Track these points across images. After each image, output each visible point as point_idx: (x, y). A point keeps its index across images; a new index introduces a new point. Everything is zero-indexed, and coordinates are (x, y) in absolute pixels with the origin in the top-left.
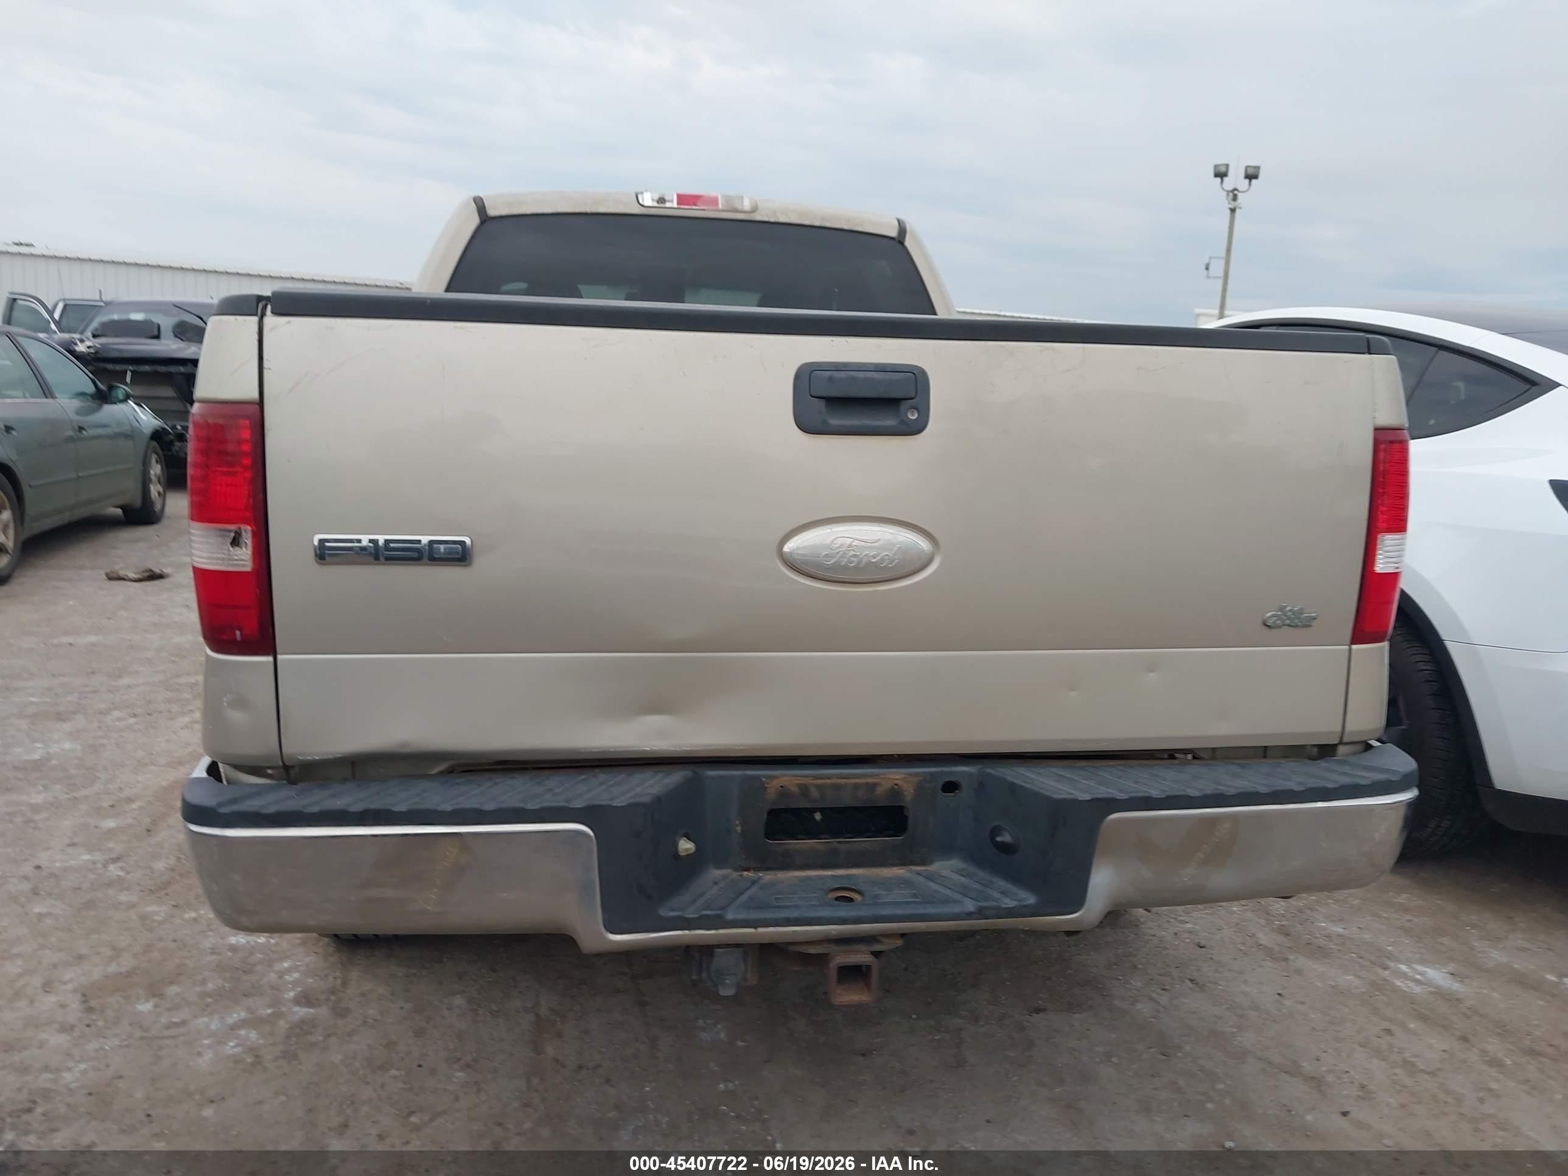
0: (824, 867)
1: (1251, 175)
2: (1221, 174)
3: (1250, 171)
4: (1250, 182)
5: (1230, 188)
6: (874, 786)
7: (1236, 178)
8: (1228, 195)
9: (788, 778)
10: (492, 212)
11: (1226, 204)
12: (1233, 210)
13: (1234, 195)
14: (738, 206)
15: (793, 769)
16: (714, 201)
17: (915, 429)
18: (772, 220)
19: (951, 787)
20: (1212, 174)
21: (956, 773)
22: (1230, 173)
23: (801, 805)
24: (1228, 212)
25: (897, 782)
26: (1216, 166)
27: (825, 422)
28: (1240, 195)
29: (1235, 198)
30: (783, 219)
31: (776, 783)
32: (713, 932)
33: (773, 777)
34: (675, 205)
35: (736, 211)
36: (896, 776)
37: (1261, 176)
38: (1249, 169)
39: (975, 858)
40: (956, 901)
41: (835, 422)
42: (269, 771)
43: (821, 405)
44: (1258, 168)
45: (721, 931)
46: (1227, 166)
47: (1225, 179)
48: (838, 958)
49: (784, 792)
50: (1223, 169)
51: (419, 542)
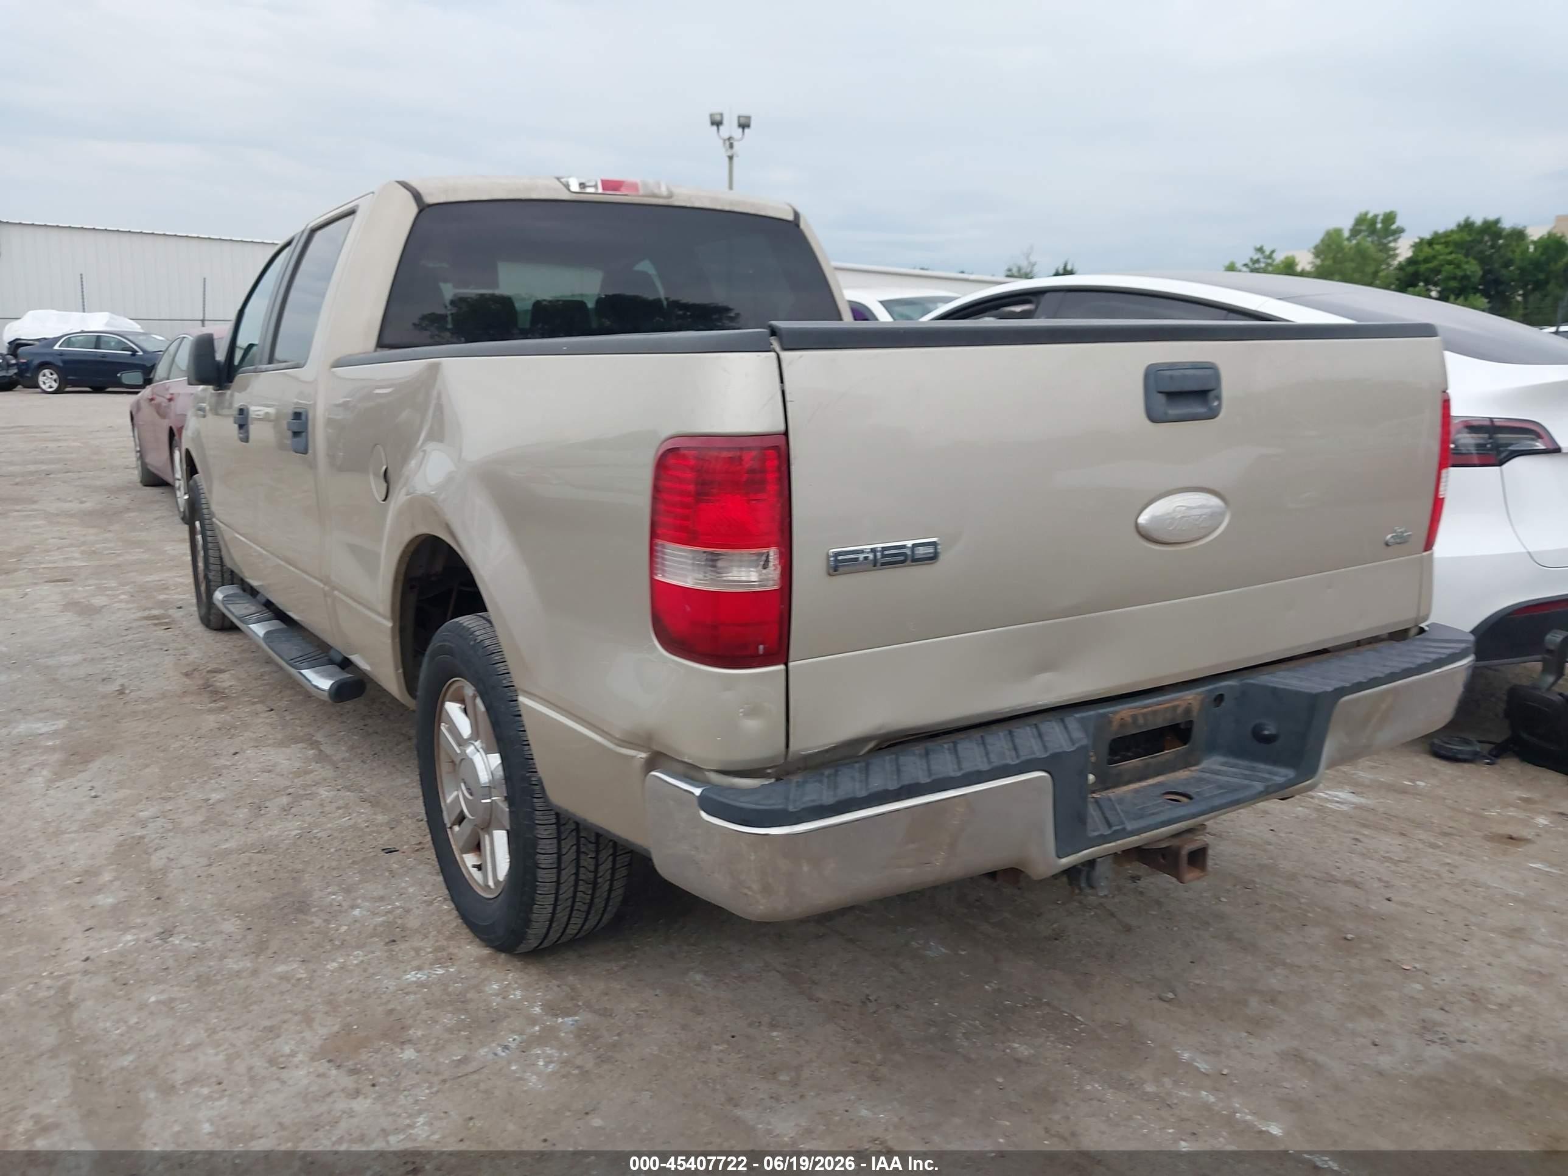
0: (1140, 780)
1: (744, 125)
2: (717, 123)
3: (743, 121)
4: (743, 131)
5: (726, 136)
6: (1175, 708)
7: (730, 128)
8: (724, 143)
9: (1124, 712)
10: (429, 199)
11: (723, 153)
12: (731, 158)
13: (730, 143)
14: (656, 191)
15: (1128, 703)
16: (634, 187)
17: (1212, 414)
18: (689, 205)
19: (1220, 699)
20: (709, 123)
21: (1221, 687)
22: (725, 121)
23: (1134, 732)
24: (727, 159)
25: (1190, 701)
26: (711, 115)
27: (1166, 414)
28: (736, 144)
29: (731, 146)
30: (697, 204)
31: (1118, 717)
32: (1113, 844)
33: (1114, 713)
34: (600, 190)
35: (655, 196)
36: (1190, 697)
37: (753, 124)
38: (741, 119)
39: (1235, 752)
40: (1247, 787)
41: (1173, 412)
42: (769, 771)
43: (1162, 399)
44: (749, 118)
45: (1119, 842)
46: (721, 115)
47: (721, 128)
48: (1186, 846)
49: (1123, 724)
50: (718, 118)
51: (904, 547)
